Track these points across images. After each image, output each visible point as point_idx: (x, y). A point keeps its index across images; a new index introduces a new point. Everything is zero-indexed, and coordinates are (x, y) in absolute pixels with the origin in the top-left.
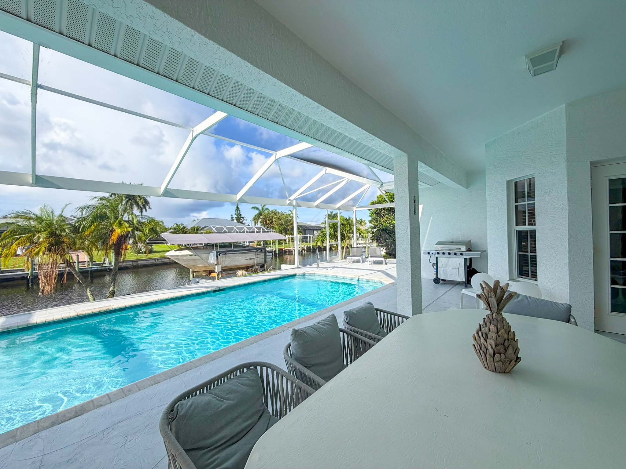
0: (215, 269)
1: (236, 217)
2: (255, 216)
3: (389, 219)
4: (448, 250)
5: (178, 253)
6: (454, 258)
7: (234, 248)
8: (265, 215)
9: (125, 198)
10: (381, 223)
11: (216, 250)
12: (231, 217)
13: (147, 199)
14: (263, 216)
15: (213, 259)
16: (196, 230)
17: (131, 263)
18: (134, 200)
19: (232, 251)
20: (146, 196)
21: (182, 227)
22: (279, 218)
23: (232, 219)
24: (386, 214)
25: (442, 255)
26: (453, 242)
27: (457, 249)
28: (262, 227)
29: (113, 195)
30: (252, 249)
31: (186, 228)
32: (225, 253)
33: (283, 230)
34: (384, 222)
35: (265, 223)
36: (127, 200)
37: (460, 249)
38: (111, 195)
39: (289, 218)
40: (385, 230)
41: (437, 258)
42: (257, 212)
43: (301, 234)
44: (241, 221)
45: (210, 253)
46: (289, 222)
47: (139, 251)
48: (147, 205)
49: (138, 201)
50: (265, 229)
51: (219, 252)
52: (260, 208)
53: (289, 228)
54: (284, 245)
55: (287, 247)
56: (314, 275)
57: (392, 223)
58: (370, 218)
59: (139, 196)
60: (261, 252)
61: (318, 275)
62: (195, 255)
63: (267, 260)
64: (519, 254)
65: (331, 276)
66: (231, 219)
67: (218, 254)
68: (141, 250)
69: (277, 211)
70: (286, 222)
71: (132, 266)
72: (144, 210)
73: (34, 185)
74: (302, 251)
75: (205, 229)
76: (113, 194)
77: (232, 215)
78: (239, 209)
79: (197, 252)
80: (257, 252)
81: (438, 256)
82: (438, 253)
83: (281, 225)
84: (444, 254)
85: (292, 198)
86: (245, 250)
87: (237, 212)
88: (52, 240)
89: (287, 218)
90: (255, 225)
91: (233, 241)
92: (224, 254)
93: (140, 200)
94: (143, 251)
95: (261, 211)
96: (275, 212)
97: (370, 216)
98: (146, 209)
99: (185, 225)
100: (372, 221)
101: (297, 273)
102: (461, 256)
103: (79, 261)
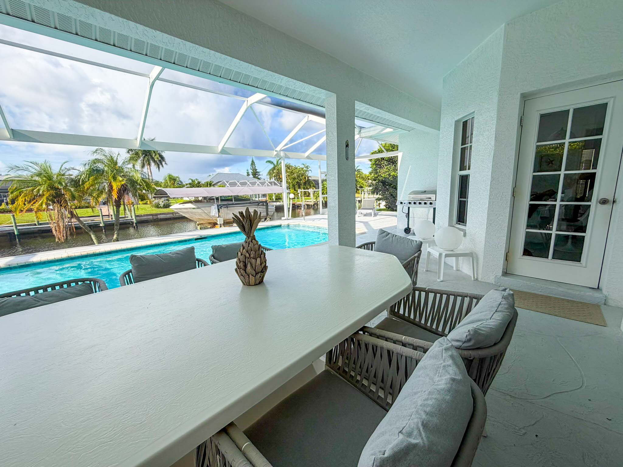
0: (217, 221)
1: (252, 171)
2: (270, 170)
3: (389, 170)
4: (419, 200)
5: (181, 206)
6: (424, 207)
7: (235, 201)
8: (278, 169)
9: (142, 154)
10: (380, 175)
11: (218, 204)
12: (247, 171)
13: (162, 154)
14: (276, 170)
15: (214, 212)
16: (210, 184)
17: (151, 217)
18: (151, 156)
19: (233, 204)
20: (160, 152)
21: (196, 182)
22: (292, 172)
23: (248, 174)
24: (386, 165)
25: (413, 204)
26: (425, 192)
27: (427, 198)
28: (275, 181)
29: (130, 152)
30: (253, 203)
31: (201, 183)
32: (227, 206)
33: (296, 184)
34: (384, 173)
35: (278, 177)
36: (144, 155)
37: (430, 198)
38: (128, 151)
39: (302, 172)
40: (384, 183)
41: (409, 208)
42: (272, 166)
43: (314, 188)
44: (257, 176)
45: (212, 206)
46: (302, 176)
47: (158, 206)
48: (163, 161)
49: (153, 156)
50: (277, 183)
51: (221, 205)
52: (275, 163)
53: (302, 182)
54: (296, 199)
55: (299, 202)
56: (299, 225)
57: (392, 174)
58: (370, 170)
59: (154, 152)
60: (263, 205)
61: (302, 225)
62: (198, 208)
63: (269, 213)
64: (460, 201)
65: (313, 227)
66: (246, 173)
67: (220, 207)
68: (160, 205)
69: (291, 165)
70: (298, 176)
71: (153, 219)
72: (161, 166)
73: (12, 139)
74: (313, 205)
75: (220, 183)
76: (130, 150)
77: (247, 170)
78: (254, 164)
79: (199, 205)
80: (259, 205)
81: (410, 205)
82: (410, 203)
83: (294, 179)
84: (415, 203)
85: (278, 149)
86: (247, 203)
87: (253, 167)
88: (53, 192)
89: (300, 172)
90: (270, 179)
91: (233, 194)
92: (225, 207)
93: (156, 155)
94: (162, 206)
95: (276, 165)
96: (288, 166)
97: (371, 167)
98: (162, 164)
99: (199, 180)
100: (372, 173)
101: (282, 224)
102: (431, 205)
103: (103, 215)
